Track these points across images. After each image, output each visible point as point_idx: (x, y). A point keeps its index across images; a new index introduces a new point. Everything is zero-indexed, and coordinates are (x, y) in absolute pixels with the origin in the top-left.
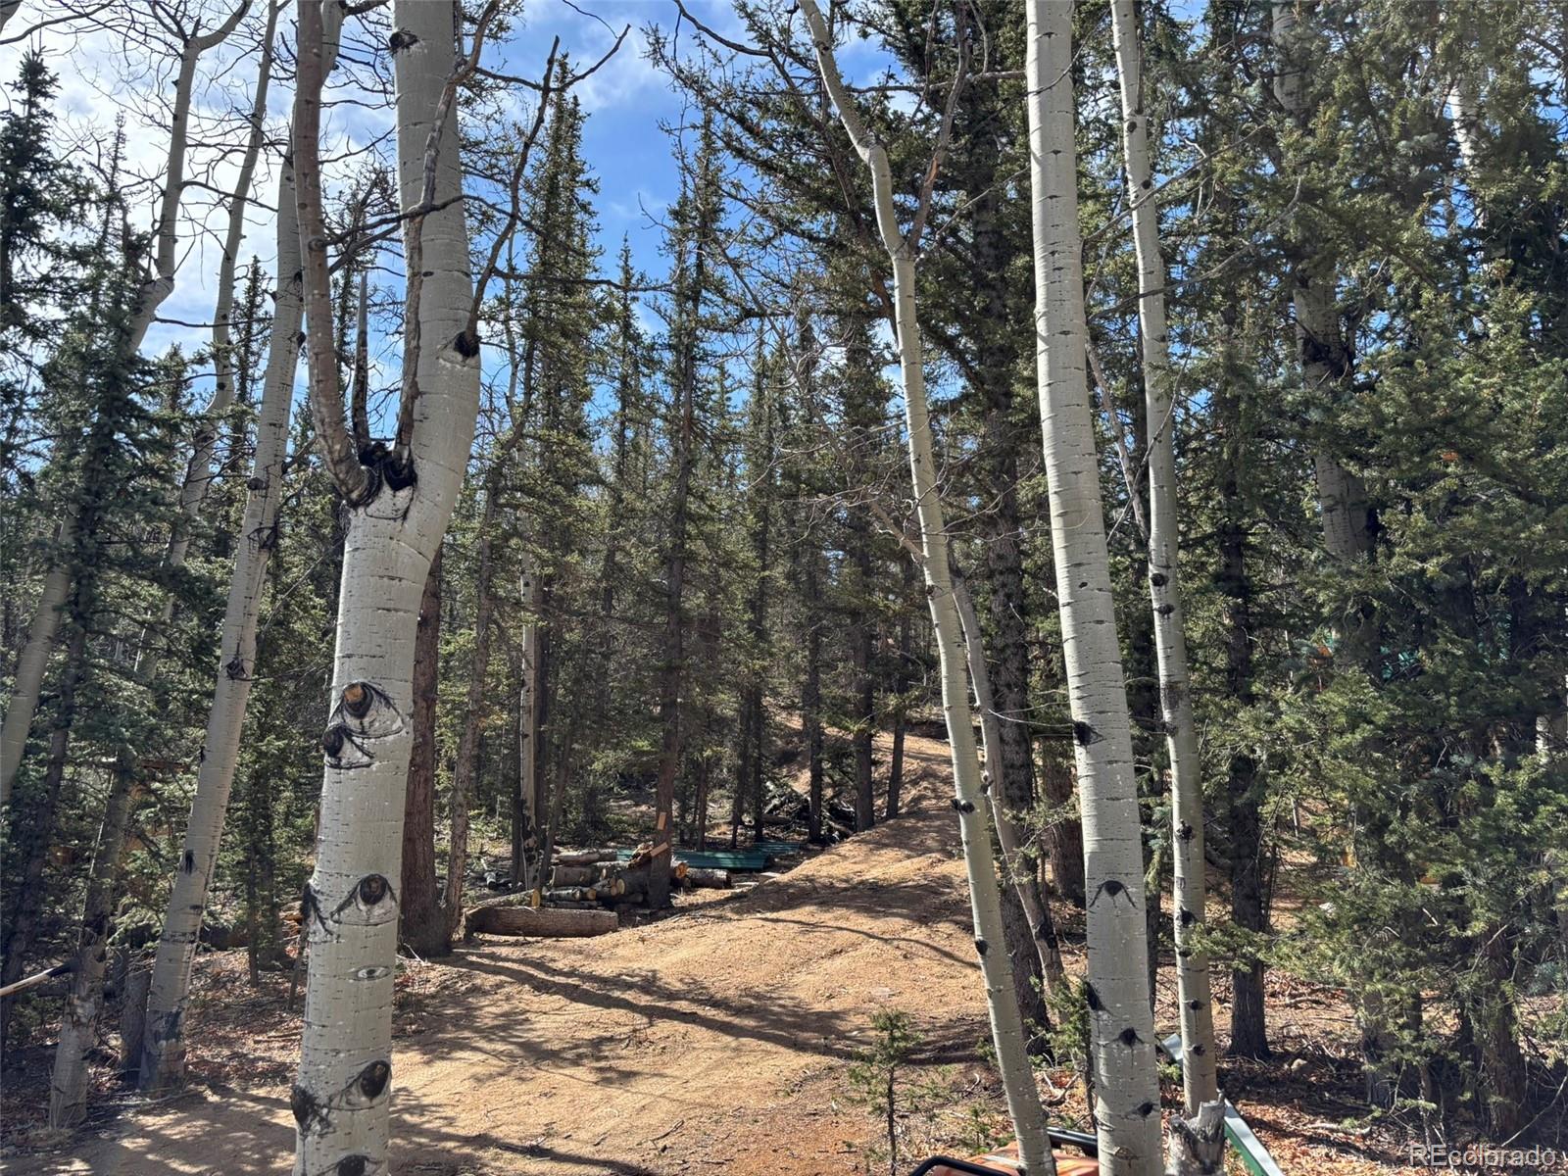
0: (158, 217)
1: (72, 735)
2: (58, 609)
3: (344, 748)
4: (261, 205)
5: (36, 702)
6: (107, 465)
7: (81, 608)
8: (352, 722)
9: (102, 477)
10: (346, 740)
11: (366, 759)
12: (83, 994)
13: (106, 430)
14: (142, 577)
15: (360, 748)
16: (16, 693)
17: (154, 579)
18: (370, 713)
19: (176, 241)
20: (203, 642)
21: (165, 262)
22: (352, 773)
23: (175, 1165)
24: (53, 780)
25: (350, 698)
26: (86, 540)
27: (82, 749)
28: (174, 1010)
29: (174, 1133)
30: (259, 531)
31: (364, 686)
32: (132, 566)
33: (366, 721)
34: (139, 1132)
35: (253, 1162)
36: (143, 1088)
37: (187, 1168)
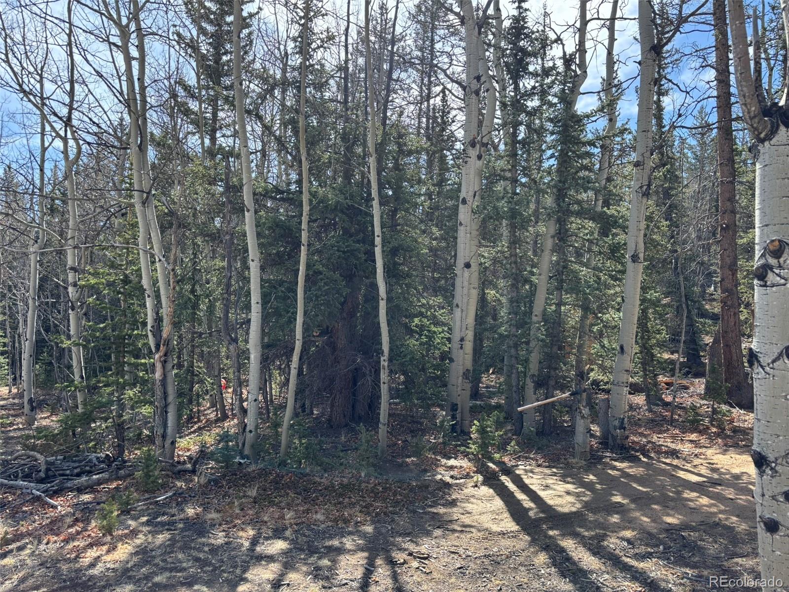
0: (577, 43)
1: (563, 293)
2: (553, 237)
3: (768, 276)
4: (626, 19)
5: (548, 278)
6: (566, 168)
7: (562, 235)
8: (772, 261)
9: (565, 174)
10: (769, 271)
11: (783, 281)
12: (583, 405)
13: (565, 152)
14: (585, 219)
15: (778, 275)
16: (540, 275)
17: (592, 219)
18: (784, 255)
19: (586, 52)
20: (615, 247)
21: (583, 65)
22: (774, 289)
23: (635, 485)
24: (558, 312)
25: (771, 248)
26: (562, 204)
27: (568, 298)
28: (622, 417)
29: (631, 471)
30: (641, 187)
31: (779, 241)
32: (581, 214)
33: (782, 260)
34: (614, 468)
35: (672, 492)
36: (611, 449)
37: (640, 488)
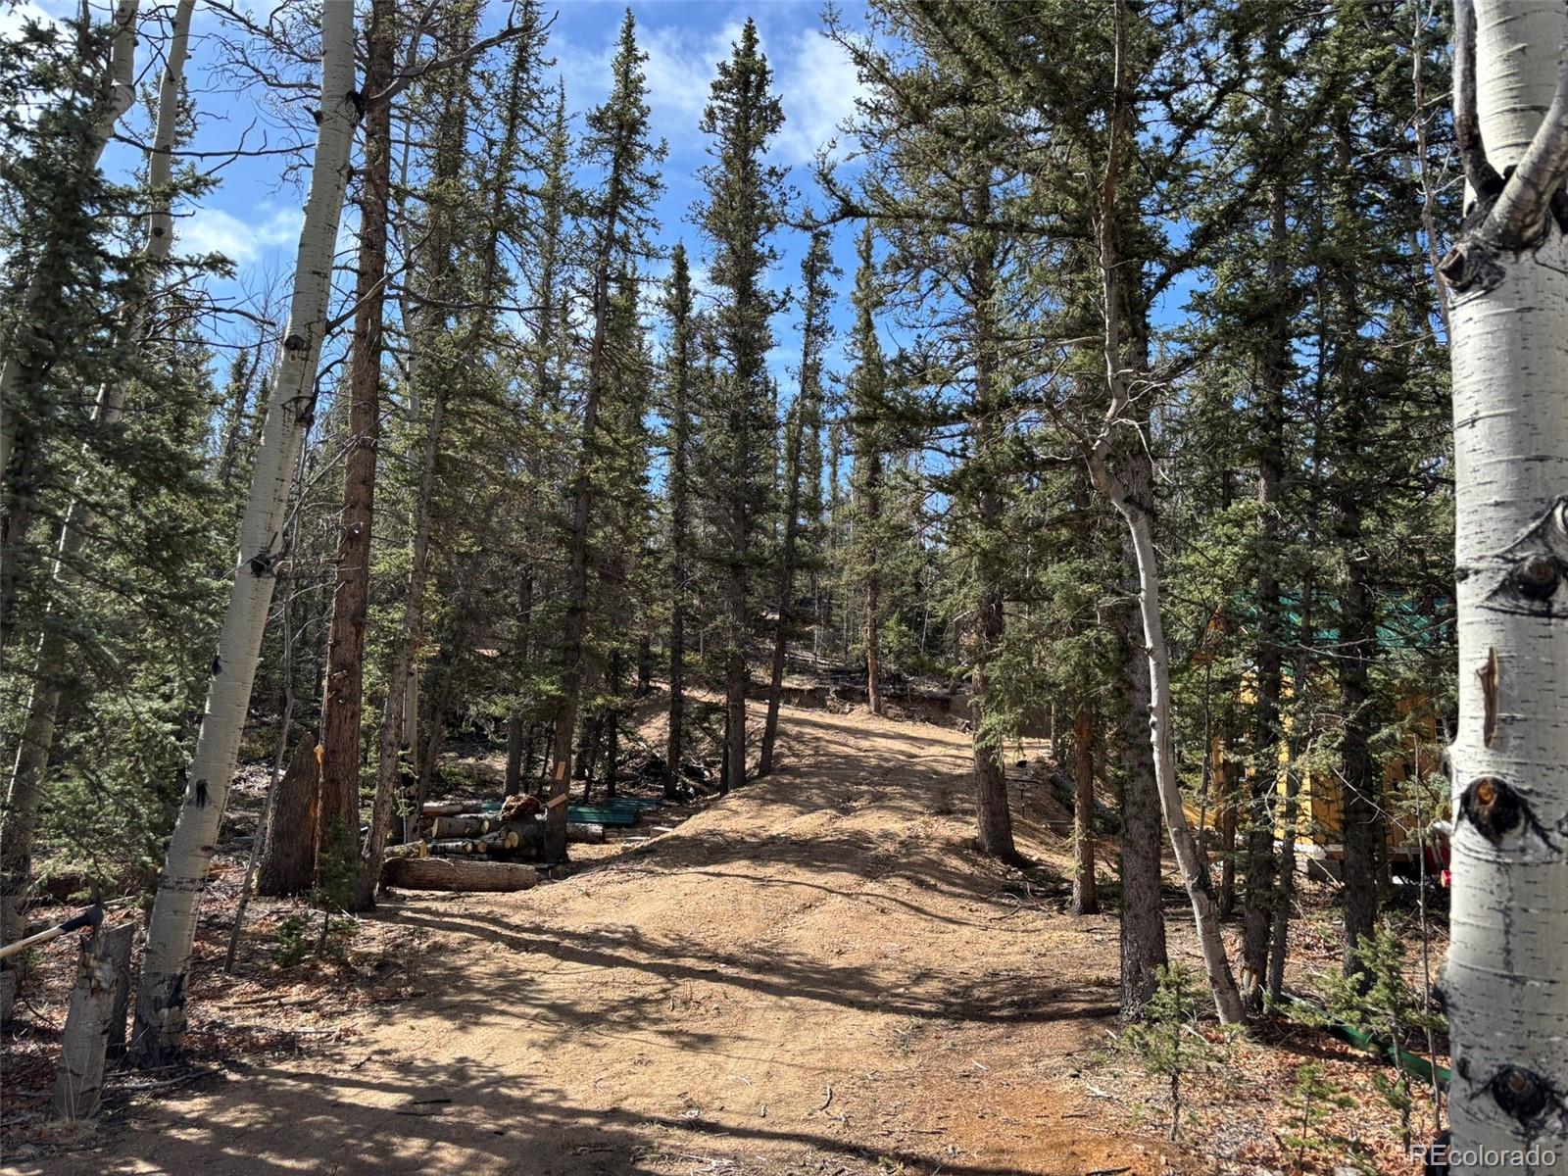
12: (99, 953)
23: (273, 1160)
28: (178, 972)
29: (230, 1119)
30: (297, 400)
34: (180, 1121)
35: (369, 1151)
36: (140, 1067)
37: (288, 1163)
